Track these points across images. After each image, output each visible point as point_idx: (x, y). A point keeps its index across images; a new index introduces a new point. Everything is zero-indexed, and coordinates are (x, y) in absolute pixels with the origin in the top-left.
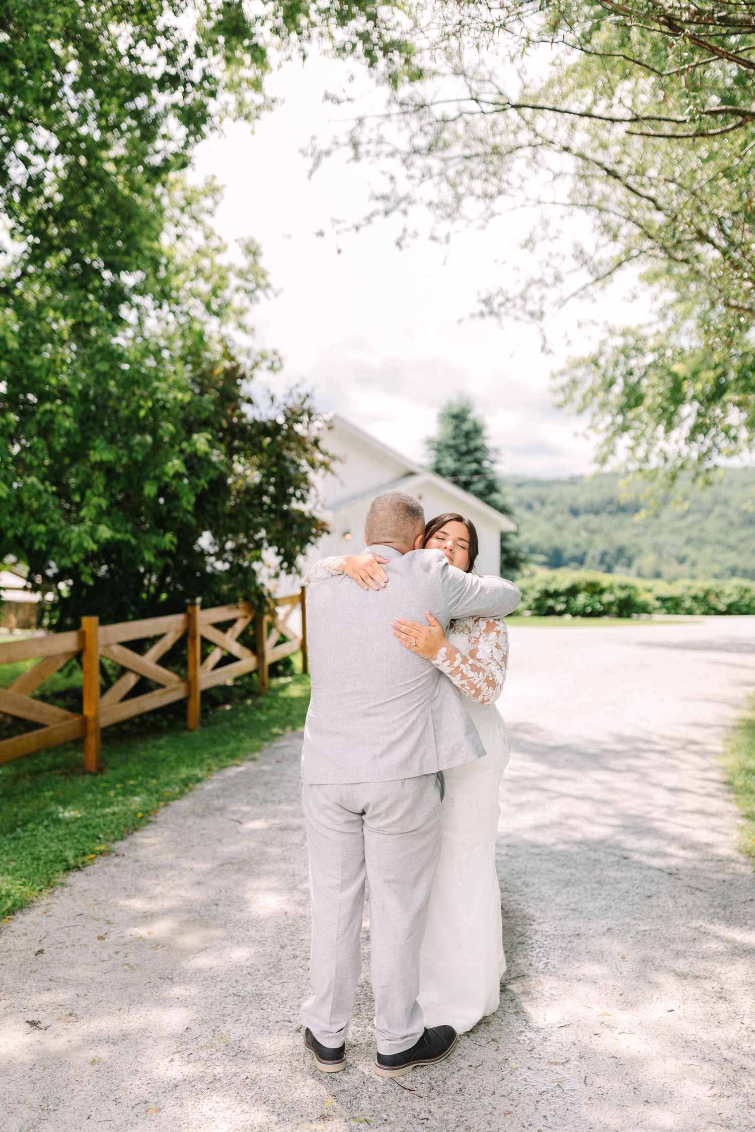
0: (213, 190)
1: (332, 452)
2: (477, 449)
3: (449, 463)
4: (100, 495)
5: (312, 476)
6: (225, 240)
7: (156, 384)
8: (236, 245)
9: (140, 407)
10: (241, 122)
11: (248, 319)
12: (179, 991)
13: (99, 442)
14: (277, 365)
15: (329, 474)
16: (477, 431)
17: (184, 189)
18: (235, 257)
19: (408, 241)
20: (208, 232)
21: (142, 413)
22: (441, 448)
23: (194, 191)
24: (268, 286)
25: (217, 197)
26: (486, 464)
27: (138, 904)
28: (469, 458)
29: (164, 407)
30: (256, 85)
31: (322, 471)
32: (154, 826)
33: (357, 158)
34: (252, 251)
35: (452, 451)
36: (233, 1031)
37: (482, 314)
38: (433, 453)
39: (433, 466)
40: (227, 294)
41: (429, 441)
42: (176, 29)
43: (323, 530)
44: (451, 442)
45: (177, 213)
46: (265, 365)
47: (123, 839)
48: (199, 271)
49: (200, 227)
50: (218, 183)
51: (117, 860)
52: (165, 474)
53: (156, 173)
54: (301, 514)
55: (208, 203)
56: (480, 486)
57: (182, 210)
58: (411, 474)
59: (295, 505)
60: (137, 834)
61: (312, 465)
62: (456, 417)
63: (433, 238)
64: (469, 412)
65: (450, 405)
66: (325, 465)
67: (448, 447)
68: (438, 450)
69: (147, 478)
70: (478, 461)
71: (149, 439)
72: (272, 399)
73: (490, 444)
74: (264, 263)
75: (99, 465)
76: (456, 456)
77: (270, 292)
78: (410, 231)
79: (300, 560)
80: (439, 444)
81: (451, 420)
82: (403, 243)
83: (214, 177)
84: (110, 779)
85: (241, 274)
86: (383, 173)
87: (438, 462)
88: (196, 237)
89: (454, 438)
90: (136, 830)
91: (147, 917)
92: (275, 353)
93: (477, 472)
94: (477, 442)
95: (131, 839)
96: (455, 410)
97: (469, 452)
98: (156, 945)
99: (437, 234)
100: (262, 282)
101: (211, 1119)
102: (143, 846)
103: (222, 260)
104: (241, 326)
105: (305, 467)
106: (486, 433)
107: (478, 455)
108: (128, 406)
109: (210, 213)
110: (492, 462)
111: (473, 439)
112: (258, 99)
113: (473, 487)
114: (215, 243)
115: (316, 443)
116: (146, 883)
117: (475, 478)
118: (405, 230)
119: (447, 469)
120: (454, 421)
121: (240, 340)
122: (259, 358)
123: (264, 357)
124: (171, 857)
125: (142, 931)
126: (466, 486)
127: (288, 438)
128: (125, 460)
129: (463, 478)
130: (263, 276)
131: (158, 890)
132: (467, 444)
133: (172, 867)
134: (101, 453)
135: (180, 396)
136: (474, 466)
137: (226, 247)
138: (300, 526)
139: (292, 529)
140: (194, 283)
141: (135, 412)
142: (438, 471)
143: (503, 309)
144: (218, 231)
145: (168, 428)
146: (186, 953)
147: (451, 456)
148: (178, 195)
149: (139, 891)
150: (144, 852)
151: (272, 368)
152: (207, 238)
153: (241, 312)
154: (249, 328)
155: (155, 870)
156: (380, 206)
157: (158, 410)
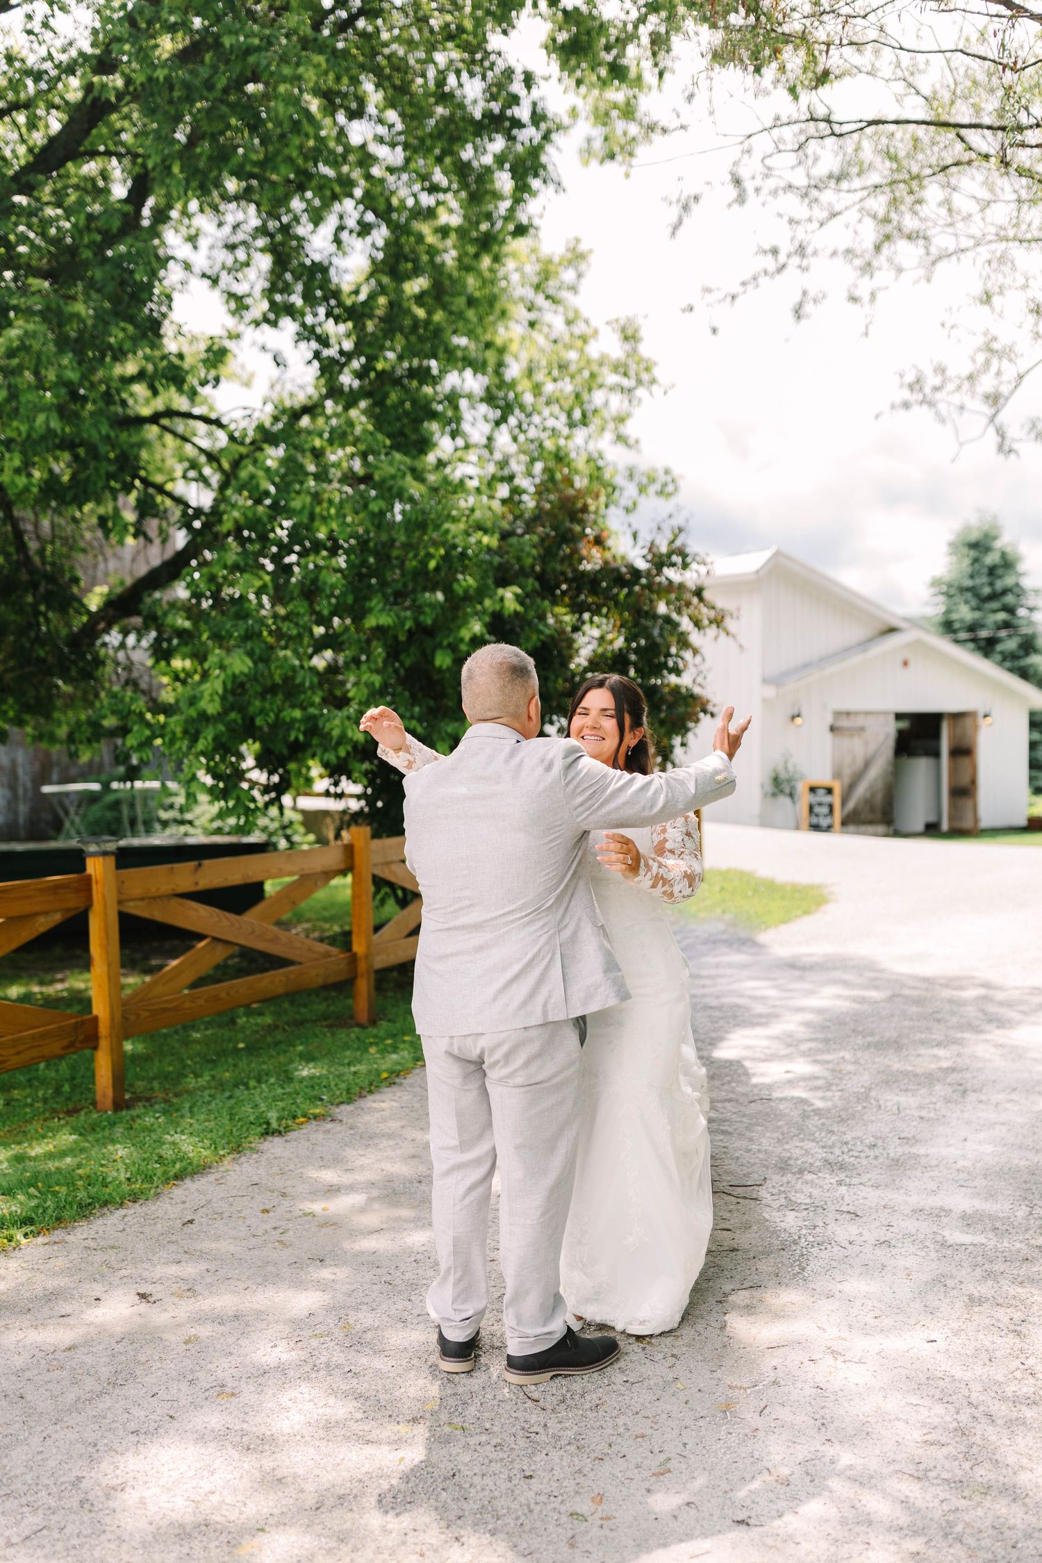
0: (576, 257)
1: (720, 603)
2: (1005, 592)
3: (965, 613)
4: (378, 672)
5: (695, 638)
6: (595, 323)
7: (447, 526)
8: (609, 329)
9: (430, 556)
10: (610, 166)
11: (630, 429)
12: (325, 1274)
13: (375, 603)
14: (670, 488)
15: (723, 635)
16: (1008, 563)
17: (538, 260)
18: (608, 345)
19: (809, 308)
20: (571, 315)
21: (432, 564)
22: (953, 591)
23: (550, 261)
24: (653, 381)
25: (583, 267)
26: (1022, 612)
27: (329, 1176)
28: (995, 605)
29: (463, 555)
30: (628, 111)
31: (712, 631)
32: (394, 1088)
33: (741, 199)
34: (629, 336)
35: (969, 595)
36: (363, 1320)
37: (906, 405)
38: (942, 598)
39: (940, 619)
40: (598, 397)
41: (936, 583)
42: (499, 54)
43: (705, 711)
44: (968, 583)
45: (529, 293)
46: (652, 489)
47: (350, 1101)
48: (563, 367)
49: (561, 309)
50: (583, 247)
51: (330, 1126)
52: (462, 640)
53: (487, 243)
54: (676, 690)
55: (568, 276)
56: (1011, 645)
57: (538, 287)
58: (892, 630)
59: (673, 679)
60: (370, 1097)
61: (697, 624)
62: (974, 546)
63: (854, 299)
64: (995, 538)
65: (968, 528)
66: (718, 622)
67: (963, 590)
68: (950, 596)
69: (440, 646)
70: (1011, 610)
71: (440, 596)
72: (635, 536)
73: (1026, 583)
74: (645, 350)
75: (380, 630)
76: (974, 603)
77: (655, 388)
78: (812, 294)
79: (678, 752)
80: (950, 586)
81: (965, 550)
82: (802, 312)
83: (578, 240)
84: (382, 1033)
85: (620, 368)
86: (780, 215)
87: (948, 612)
88: (557, 323)
89: (972, 577)
90: (371, 1092)
91: (332, 1190)
92: (667, 472)
93: (1006, 625)
94: (1009, 581)
95: (361, 1103)
96: (974, 536)
97: (994, 596)
98: (330, 1223)
99: (857, 293)
100: (645, 377)
102: (371, 1110)
103: (593, 350)
104: (621, 439)
105: (685, 624)
106: (1021, 567)
107: (1009, 599)
108: (416, 556)
109: (573, 289)
110: (1031, 609)
111: (1000, 577)
112: (633, 129)
113: (999, 647)
114: (579, 328)
115: (699, 593)
116: (350, 1153)
117: (1003, 634)
118: (805, 293)
119: (962, 621)
120: (973, 553)
121: (615, 457)
122: (645, 480)
123: (652, 480)
124: (394, 1125)
125: (317, 1207)
126: (987, 647)
128: (409, 625)
129: (984, 634)
130: (647, 369)
131: (363, 1161)
132: (991, 584)
133: (390, 1136)
134: (379, 617)
135: (486, 540)
136: (1002, 616)
137: (596, 332)
138: (671, 707)
139: (660, 710)
140: (560, 384)
141: (424, 563)
142: (948, 627)
144: (585, 312)
145: (467, 581)
146: (355, 1233)
147: (966, 602)
148: (531, 269)
149: (336, 1161)
150: (367, 1118)
151: (660, 493)
152: (569, 323)
153: (621, 419)
154: (631, 441)
155: (368, 1139)
156: (769, 263)
157: (455, 560)
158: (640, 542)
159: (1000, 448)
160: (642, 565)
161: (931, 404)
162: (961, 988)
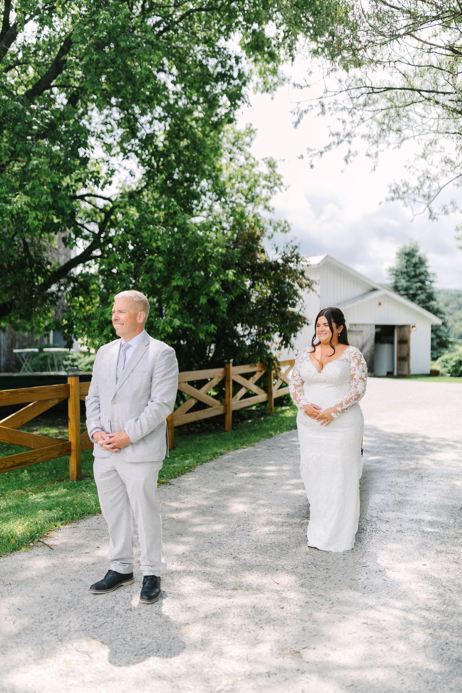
0: (250, 131)
1: (311, 278)
2: (421, 274)
3: (403, 283)
4: (176, 304)
5: (300, 292)
6: (257, 159)
7: (206, 244)
8: (263, 162)
9: (198, 257)
10: (266, 95)
11: (271, 203)
12: (184, 539)
13: (177, 276)
14: (287, 229)
15: (311, 291)
16: (422, 262)
17: (234, 132)
18: (264, 169)
19: (351, 158)
20: (247, 156)
21: (199, 260)
22: (398, 274)
23: (239, 134)
24: (281, 184)
25: (253, 136)
26: (427, 283)
27: (175, 505)
28: (416, 280)
29: (211, 256)
30: (274, 72)
31: (307, 289)
32: (192, 473)
33: (323, 113)
34: (272, 165)
35: (405, 275)
36: (205, 555)
37: (393, 199)
38: (394, 277)
39: (393, 285)
40: (258, 190)
41: (391, 270)
42: (225, 49)
43: (305, 323)
44: (405, 270)
45: (230, 146)
46: (279, 229)
47: (175, 477)
48: (243, 177)
49: (243, 153)
50: (253, 127)
51: (169, 486)
52: (211, 291)
53: (216, 126)
54: (293, 313)
55: (247, 139)
56: (423, 297)
57: (233, 144)
58: (374, 290)
59: (290, 309)
60: (183, 476)
61: (301, 286)
62: (408, 254)
63: (368, 155)
64: (417, 251)
65: (405, 247)
66: (309, 286)
67: (402, 273)
68: (396, 275)
69: (202, 294)
70: (423, 282)
71: (202, 273)
72: (277, 249)
73: (429, 270)
74: (278, 171)
75: (177, 287)
76: (407, 279)
77: (282, 187)
78: (353, 152)
79: (293, 339)
80: (397, 271)
81: (404, 256)
82: (348, 160)
83: (251, 125)
84: (178, 452)
85: (266, 178)
86: (339, 119)
87: (396, 282)
88: (241, 159)
89: (406, 268)
90: (182, 474)
91: (178, 510)
92: (285, 222)
93: (421, 288)
94: (422, 270)
95: (179, 478)
96: (408, 250)
97: (415, 276)
98: (179, 521)
99: (370, 153)
100: (278, 182)
101: (184, 585)
102: (184, 481)
103: (256, 170)
104: (266, 207)
105: (296, 286)
106: (427, 264)
107: (422, 277)
108: (192, 256)
109: (249, 145)
110: (431, 282)
111: (419, 268)
112: (276, 80)
113: (418, 298)
114: (251, 161)
115: (302, 273)
116: (181, 496)
117: (419, 292)
118: (349, 152)
119: (402, 286)
120: (407, 258)
121: (264, 215)
122: (276, 225)
123: (279, 225)
124: (196, 486)
125: (174, 516)
126: (413, 298)
127: (284, 271)
128: (189, 285)
129: (411, 292)
130: (278, 179)
131: (186, 499)
132: (415, 271)
133: (195, 491)
134: (178, 281)
135: (220, 250)
136: (419, 284)
137: (258, 163)
138: (291, 320)
139: (287, 322)
140: (241, 184)
141: (196, 260)
142: (396, 289)
143: (405, 195)
144: (253, 155)
145: (213, 267)
146: (193, 525)
147: (404, 278)
148: (231, 136)
149: (177, 499)
150: (184, 484)
151: (283, 231)
152: (247, 159)
153: (267, 200)
154: (271, 209)
155: (188, 491)
156: (336, 139)
157: (208, 258)
158: (279, 252)
159: (430, 217)
160: (280, 261)
161: (402, 199)
162: (414, 438)
